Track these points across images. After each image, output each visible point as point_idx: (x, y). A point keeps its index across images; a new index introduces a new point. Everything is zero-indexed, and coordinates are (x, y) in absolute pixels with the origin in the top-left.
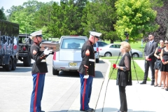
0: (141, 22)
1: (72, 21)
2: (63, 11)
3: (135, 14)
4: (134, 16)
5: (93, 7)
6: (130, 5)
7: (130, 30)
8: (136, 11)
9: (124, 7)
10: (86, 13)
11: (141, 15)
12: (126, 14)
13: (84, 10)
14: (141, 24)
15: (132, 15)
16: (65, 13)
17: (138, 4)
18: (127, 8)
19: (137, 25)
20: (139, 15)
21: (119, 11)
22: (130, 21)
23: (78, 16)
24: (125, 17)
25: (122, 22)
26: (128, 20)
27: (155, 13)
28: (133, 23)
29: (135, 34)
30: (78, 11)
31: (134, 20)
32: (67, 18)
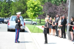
1: (6, 9)
2: (1, 5)
3: (35, 7)
5: (15, 4)
6: (33, 4)
7: (33, 14)
8: (35, 6)
9: (30, 4)
10: (12, 6)
12: (31, 7)
13: (11, 5)
15: (33, 8)
16: (2, 6)
17: (36, 4)
19: (36, 12)
20: (36, 8)
21: (28, 6)
22: (33, 10)
23: (8, 7)
24: (31, 8)
25: (29, 10)
26: (32, 10)
27: (42, 7)
28: (34, 11)
29: (35, 15)
30: (8, 5)
31: (34, 10)
32: (3, 8)
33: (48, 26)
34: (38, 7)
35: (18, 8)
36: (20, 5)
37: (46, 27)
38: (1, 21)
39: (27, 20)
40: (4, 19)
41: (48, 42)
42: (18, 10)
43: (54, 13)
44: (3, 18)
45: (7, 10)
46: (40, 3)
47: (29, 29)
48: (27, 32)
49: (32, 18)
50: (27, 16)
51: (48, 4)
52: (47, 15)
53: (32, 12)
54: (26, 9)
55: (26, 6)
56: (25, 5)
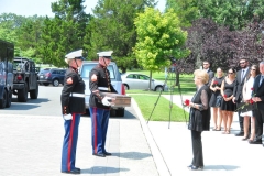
0: (168, 45)
1: (72, 42)
2: (58, 28)
3: (161, 35)
4: (159, 37)
5: (99, 25)
6: (155, 23)
7: (155, 56)
8: (162, 30)
9: (146, 25)
10: (90, 32)
11: (168, 36)
12: (149, 35)
13: (88, 28)
14: (168, 48)
15: (156, 35)
16: (62, 31)
17: (164, 22)
18: (150, 27)
19: (164, 48)
20: (166, 36)
21: (140, 30)
22: (155, 43)
23: (79, 36)
24: (147, 38)
25: (143, 45)
26: (152, 42)
27: (185, 34)
28: (158, 46)
29: (160, 60)
30: (79, 28)
31: (158, 42)
32: (65, 38)
33: (204, 103)
34: (172, 35)
35: (108, 37)
36: (114, 29)
37: (197, 106)
38: (56, 79)
39: (134, 77)
41: (205, 163)
42: (109, 42)
43: (225, 53)
45: (76, 44)
46: (177, 21)
47: (139, 105)
48: (131, 116)
49: (153, 70)
50: (135, 62)
51: (204, 25)
52: (202, 59)
53: (151, 50)
54: (134, 40)
55: (133, 31)
56: (130, 29)
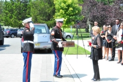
0: (72, 14)
1: (20, 14)
2: (12, 6)
3: (68, 8)
4: (67, 10)
5: (34, 4)
6: (65, 2)
7: (66, 20)
8: (69, 6)
9: (60, 4)
10: (30, 8)
11: (72, 9)
12: (62, 8)
13: (28, 6)
14: (72, 16)
15: (66, 9)
16: (14, 8)
17: (70, 2)
18: (63, 4)
19: (70, 16)
20: (71, 9)
21: (57, 6)
22: (65, 13)
23: (24, 10)
24: (61, 10)
25: (59, 14)
26: (64, 13)
27: (81, 8)
28: (67, 15)
30: (24, 6)
31: (67, 13)
32: (16, 12)
34: (74, 8)
35: (39, 10)
36: (42, 6)
37: (95, 46)
38: (13, 34)
40: (17, 30)
42: (40, 13)
43: (102, 17)
44: (15, 28)
45: (23, 15)
46: (76, 1)
49: (65, 27)
50: (55, 23)
51: (90, 2)
52: (90, 20)
53: (63, 17)
54: (54, 12)
55: (53, 7)
56: (51, 6)
